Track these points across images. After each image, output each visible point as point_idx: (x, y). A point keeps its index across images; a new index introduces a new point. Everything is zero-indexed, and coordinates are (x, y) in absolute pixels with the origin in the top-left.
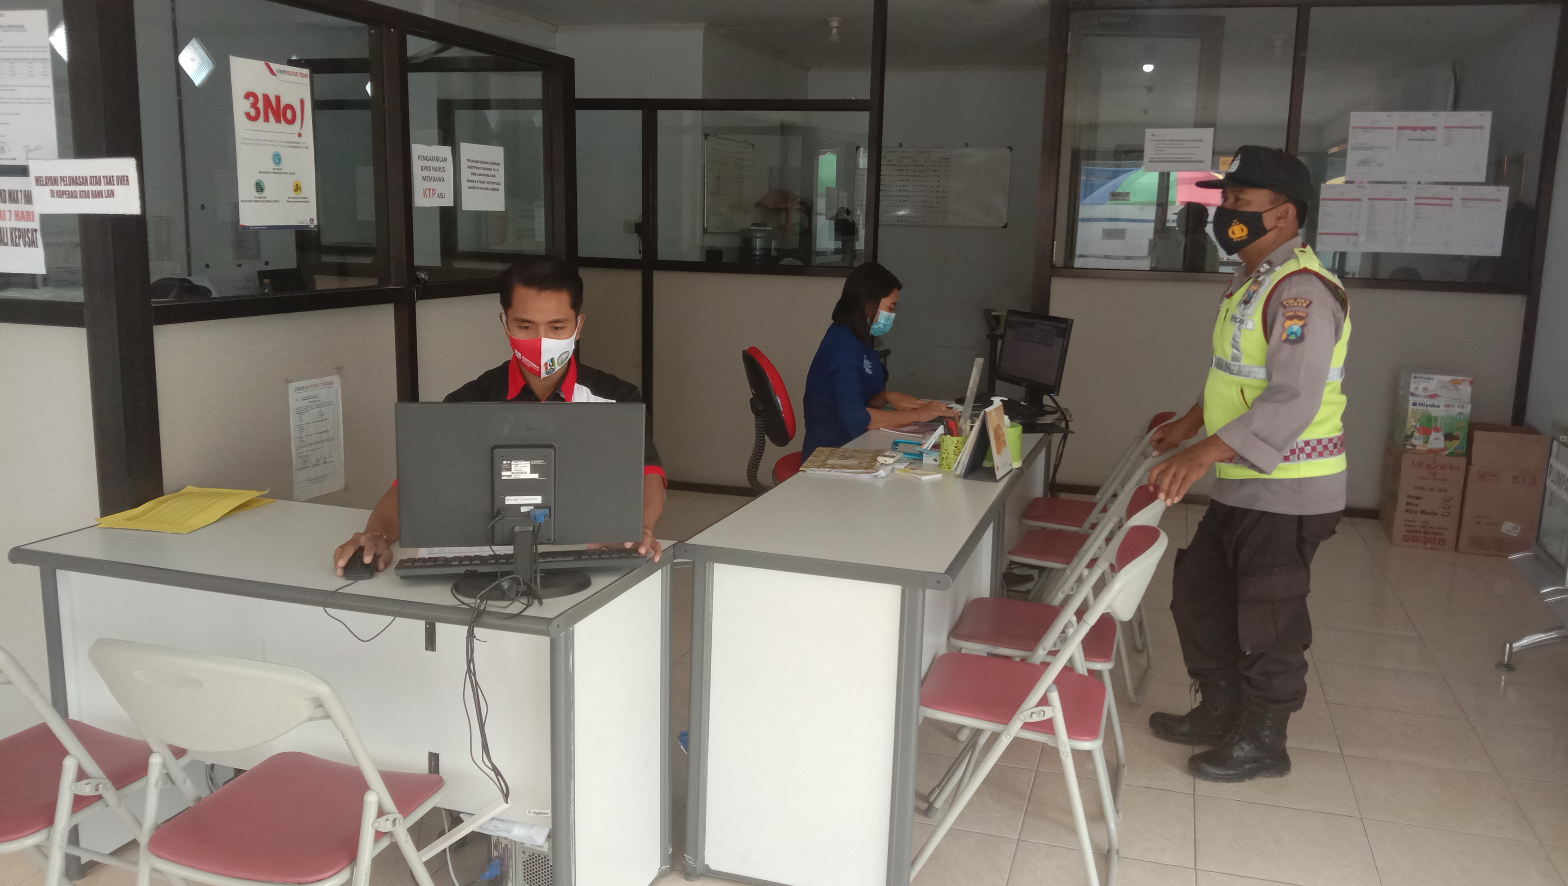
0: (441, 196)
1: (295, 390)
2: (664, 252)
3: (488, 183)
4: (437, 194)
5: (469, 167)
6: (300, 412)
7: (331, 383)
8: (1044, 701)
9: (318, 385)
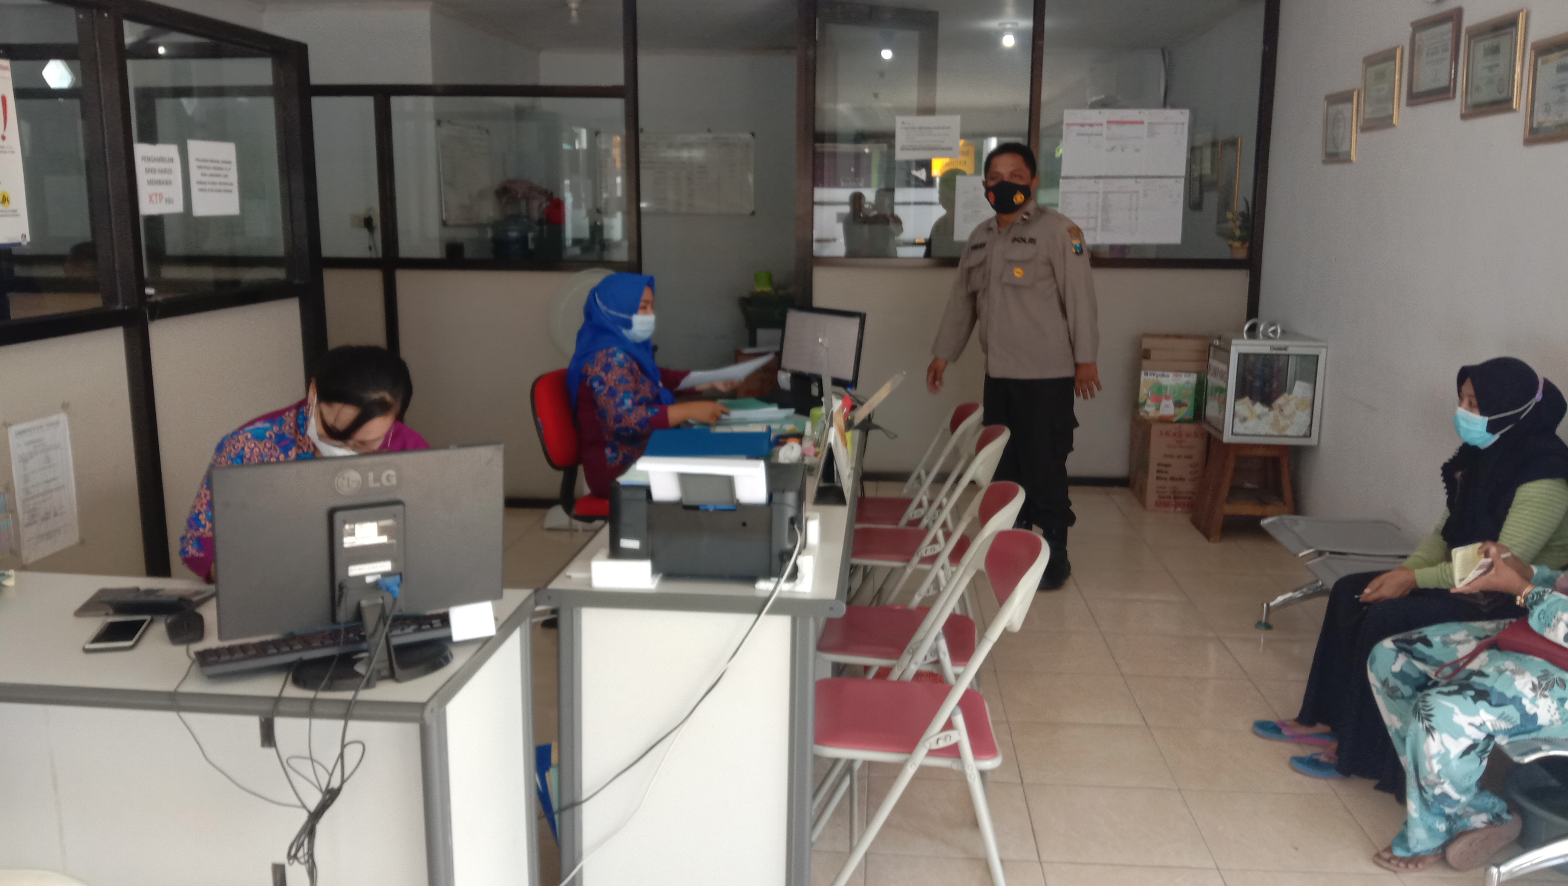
0: (169, 201)
1: (16, 434)
2: (406, 250)
3: (220, 184)
4: (164, 199)
5: (199, 167)
6: (24, 460)
7: (57, 423)
8: (949, 725)
9: (42, 427)
